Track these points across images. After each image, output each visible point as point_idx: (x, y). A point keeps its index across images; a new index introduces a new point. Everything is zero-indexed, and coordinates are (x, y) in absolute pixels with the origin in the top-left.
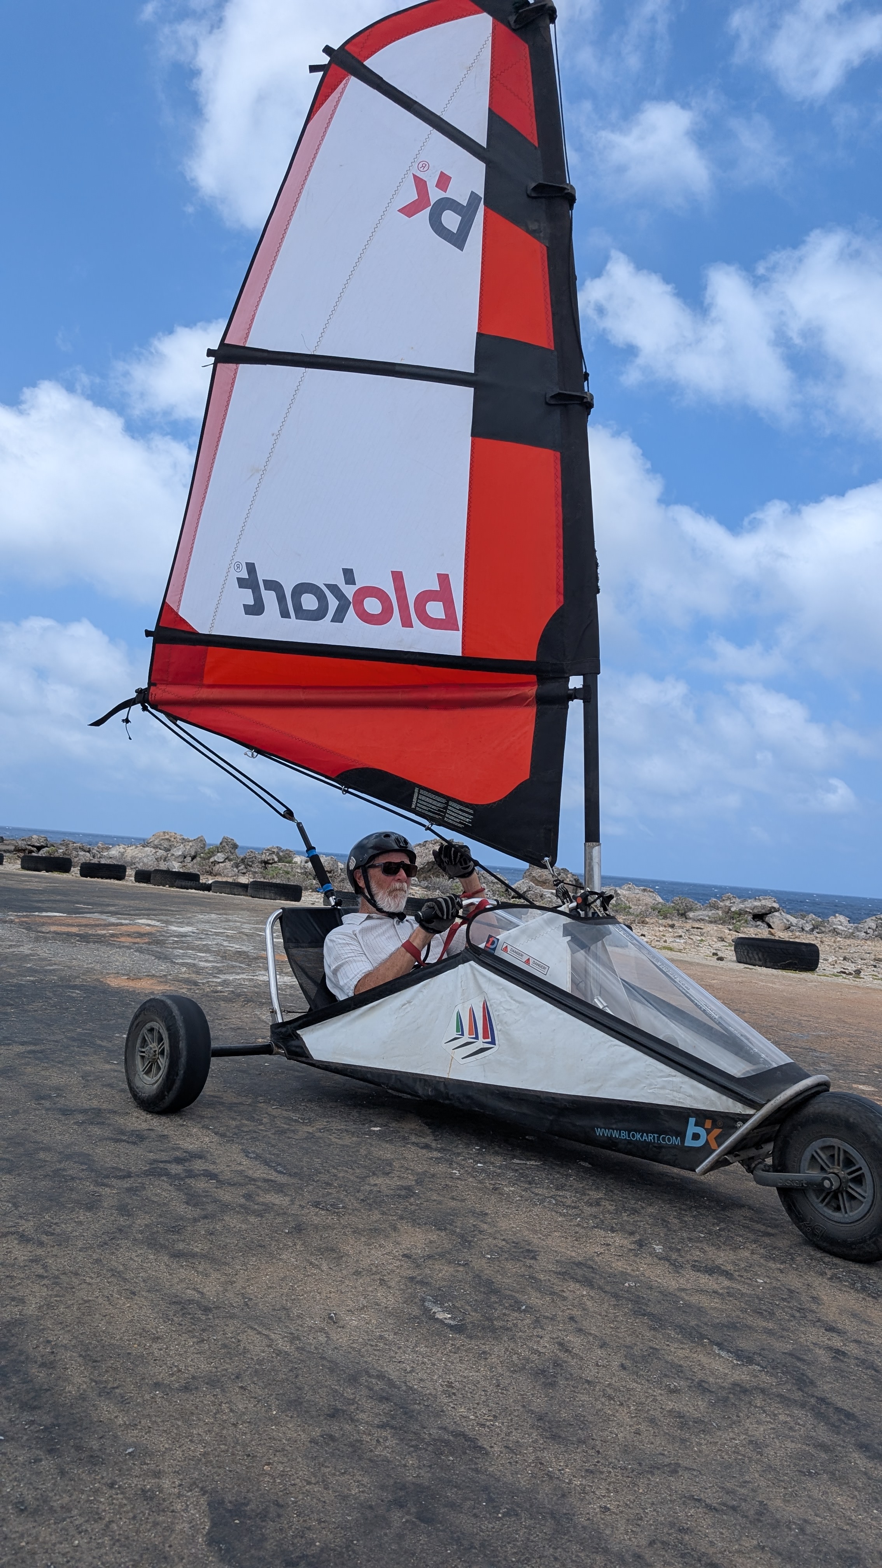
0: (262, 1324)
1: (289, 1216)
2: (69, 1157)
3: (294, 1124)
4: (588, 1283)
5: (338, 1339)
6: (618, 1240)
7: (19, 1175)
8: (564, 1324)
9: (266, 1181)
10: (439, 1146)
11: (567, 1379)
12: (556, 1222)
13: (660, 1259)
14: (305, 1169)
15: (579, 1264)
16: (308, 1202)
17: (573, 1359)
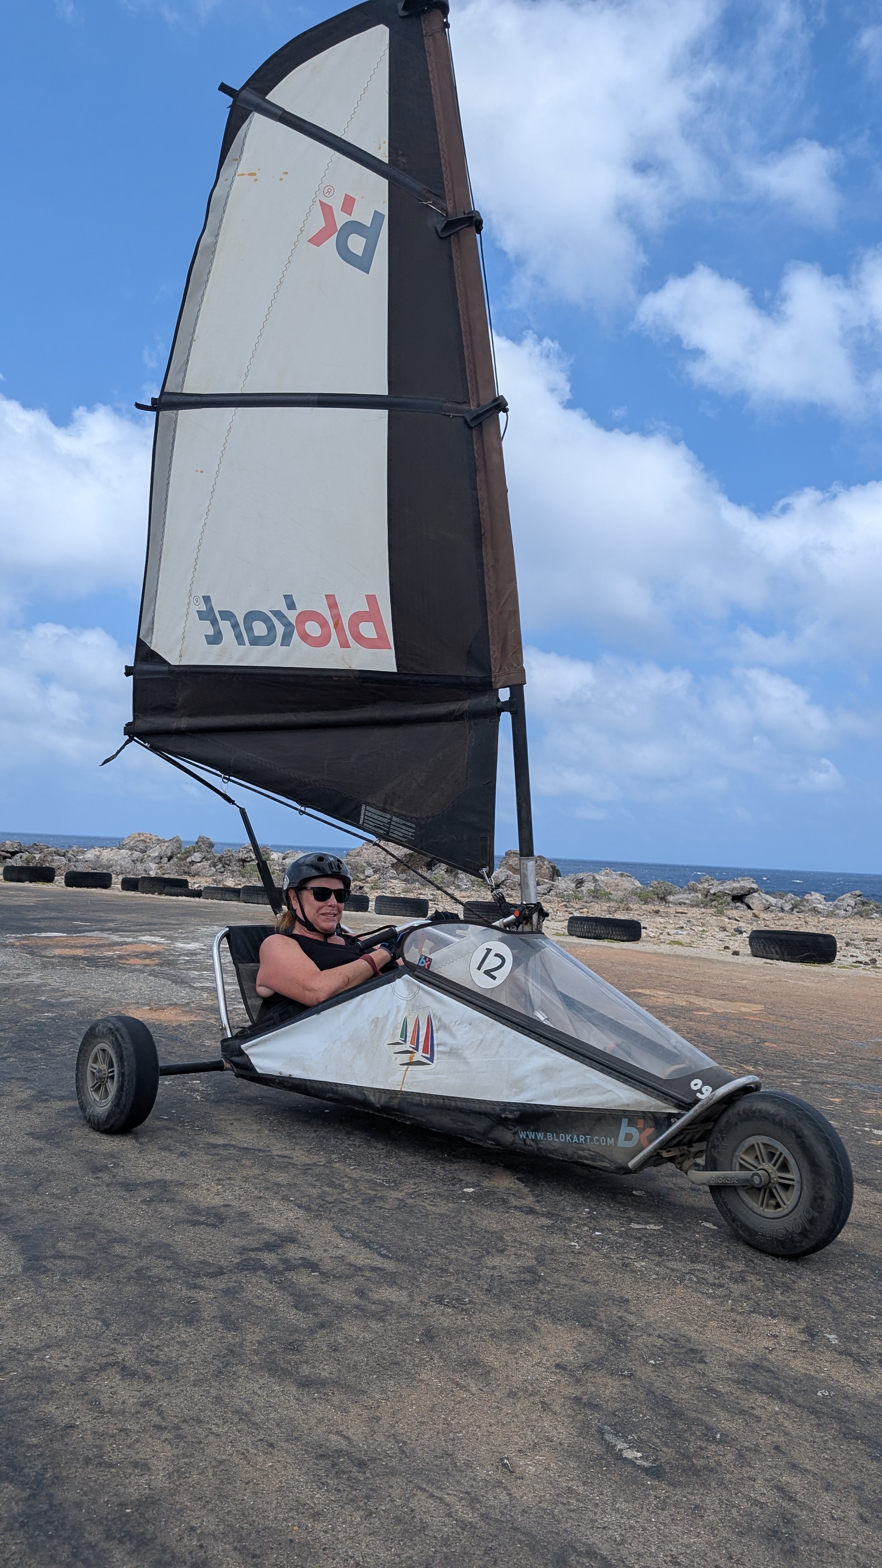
0: (429, 1481)
1: (413, 1318)
2: (148, 1250)
3: (379, 1188)
4: (774, 1393)
5: (522, 1497)
6: (783, 1328)
7: (100, 1279)
8: (772, 1457)
9: (374, 1269)
10: (544, 1209)
11: (807, 1543)
12: (707, 1307)
13: (840, 1353)
14: (412, 1251)
15: (755, 1367)
16: (430, 1298)
17: (802, 1510)
